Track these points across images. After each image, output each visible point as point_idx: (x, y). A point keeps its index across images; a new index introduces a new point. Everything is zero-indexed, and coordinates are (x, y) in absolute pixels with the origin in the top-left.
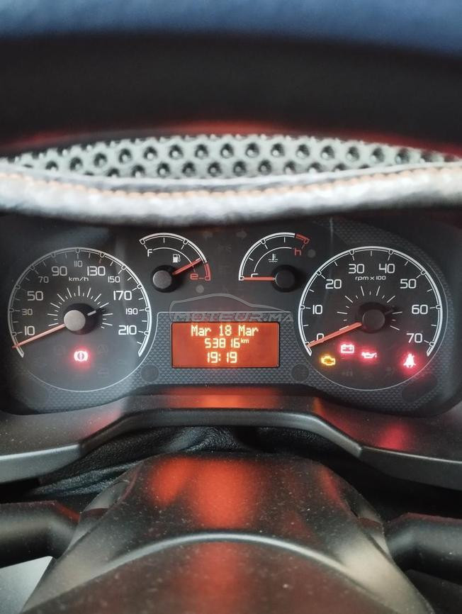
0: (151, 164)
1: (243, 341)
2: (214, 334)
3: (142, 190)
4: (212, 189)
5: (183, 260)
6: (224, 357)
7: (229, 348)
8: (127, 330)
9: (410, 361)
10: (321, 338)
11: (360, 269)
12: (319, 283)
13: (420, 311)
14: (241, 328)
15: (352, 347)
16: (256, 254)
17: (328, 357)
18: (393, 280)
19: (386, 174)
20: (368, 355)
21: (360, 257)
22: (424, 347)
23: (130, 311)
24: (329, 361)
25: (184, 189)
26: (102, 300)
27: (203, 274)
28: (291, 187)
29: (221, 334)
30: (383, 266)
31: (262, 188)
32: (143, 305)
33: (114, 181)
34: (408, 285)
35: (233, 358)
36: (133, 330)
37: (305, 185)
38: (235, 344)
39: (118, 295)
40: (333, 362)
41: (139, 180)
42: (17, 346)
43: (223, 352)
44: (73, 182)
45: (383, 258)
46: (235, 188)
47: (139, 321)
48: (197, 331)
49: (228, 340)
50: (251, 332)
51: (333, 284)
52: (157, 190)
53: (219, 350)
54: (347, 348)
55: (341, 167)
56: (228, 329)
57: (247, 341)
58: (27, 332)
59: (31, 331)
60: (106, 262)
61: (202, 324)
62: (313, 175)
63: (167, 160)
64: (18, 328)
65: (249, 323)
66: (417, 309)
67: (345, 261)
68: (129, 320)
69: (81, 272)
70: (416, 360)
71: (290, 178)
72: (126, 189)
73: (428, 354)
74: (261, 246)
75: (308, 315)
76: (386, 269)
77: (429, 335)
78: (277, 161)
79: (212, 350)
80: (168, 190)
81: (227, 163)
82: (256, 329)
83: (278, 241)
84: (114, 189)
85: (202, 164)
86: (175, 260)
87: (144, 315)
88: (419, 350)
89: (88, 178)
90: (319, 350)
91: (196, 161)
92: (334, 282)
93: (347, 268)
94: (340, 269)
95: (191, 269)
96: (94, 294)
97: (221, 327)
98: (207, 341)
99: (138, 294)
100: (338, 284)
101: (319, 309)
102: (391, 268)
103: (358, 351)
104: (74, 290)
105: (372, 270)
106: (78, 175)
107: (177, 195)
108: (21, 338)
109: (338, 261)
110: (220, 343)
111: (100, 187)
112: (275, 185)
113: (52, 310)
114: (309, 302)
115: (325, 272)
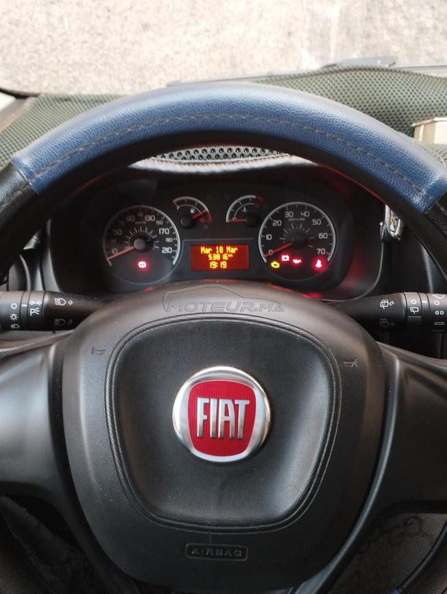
0: (196, 156)
1: (229, 256)
2: (214, 252)
3: (194, 164)
4: (216, 163)
5: (196, 212)
6: (219, 265)
7: (222, 260)
8: (166, 250)
9: (319, 264)
10: (271, 252)
11: (291, 214)
12: (270, 222)
13: (323, 237)
14: (228, 248)
15: (288, 257)
16: (235, 208)
17: (275, 263)
18: (309, 220)
19: (273, 158)
20: (296, 261)
21: (290, 208)
22: (327, 256)
23: (168, 240)
24: (275, 265)
25: (207, 163)
26: (153, 234)
27: (207, 219)
28: (243, 162)
29: (217, 252)
30: (303, 213)
31: (233, 163)
32: (175, 236)
33: (184, 161)
34: (317, 223)
35: (224, 265)
36: (170, 250)
37: (247, 161)
38: (225, 257)
39: (162, 231)
40: (278, 266)
41: (193, 161)
42: (108, 259)
43: (219, 262)
44: (171, 162)
45: (302, 208)
46: (224, 163)
47: (173, 245)
48: (205, 250)
49: (221, 255)
50: (233, 250)
51: (276, 223)
52: (198, 164)
53: (216, 261)
54: (286, 258)
55: (259, 155)
56: (221, 249)
57: (231, 256)
58: (113, 252)
59: (115, 251)
60: (155, 213)
61: (207, 246)
62: (250, 158)
63: (202, 154)
64: (109, 250)
65: (232, 246)
66: (322, 236)
67: (283, 210)
68: (168, 245)
69: (142, 219)
70: (322, 263)
71: (242, 159)
72: (189, 164)
73: (329, 260)
74: (238, 203)
75: (264, 240)
76: (305, 214)
77: (329, 250)
78: (238, 154)
79: (213, 260)
80: (203, 164)
81: (221, 155)
82: (236, 249)
83: (247, 200)
84: (184, 164)
85: (213, 155)
86: (192, 211)
87: (176, 242)
88: (324, 258)
89: (175, 161)
90: (270, 259)
91: (211, 154)
92: (277, 222)
93: (284, 214)
94: (280, 215)
95: (200, 216)
96: (149, 231)
97: (217, 248)
98: (210, 256)
99: (172, 230)
100: (279, 223)
101: (270, 237)
102: (307, 214)
103: (291, 259)
104: (138, 229)
105: (297, 215)
106: (172, 160)
107: (205, 165)
108: (110, 255)
109: (280, 210)
110: (217, 257)
111: (180, 163)
112: (237, 162)
113: (127, 240)
114: (264, 233)
115: (272, 217)
